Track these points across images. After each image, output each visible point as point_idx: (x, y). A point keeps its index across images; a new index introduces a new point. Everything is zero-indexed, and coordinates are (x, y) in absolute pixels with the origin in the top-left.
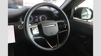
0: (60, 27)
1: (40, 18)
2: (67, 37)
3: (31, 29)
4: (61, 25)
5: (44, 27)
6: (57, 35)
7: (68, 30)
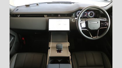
0: (102, 24)
1: (89, 13)
2: (106, 33)
3: (81, 24)
4: (103, 23)
5: (89, 23)
6: (98, 30)
7: (108, 27)
